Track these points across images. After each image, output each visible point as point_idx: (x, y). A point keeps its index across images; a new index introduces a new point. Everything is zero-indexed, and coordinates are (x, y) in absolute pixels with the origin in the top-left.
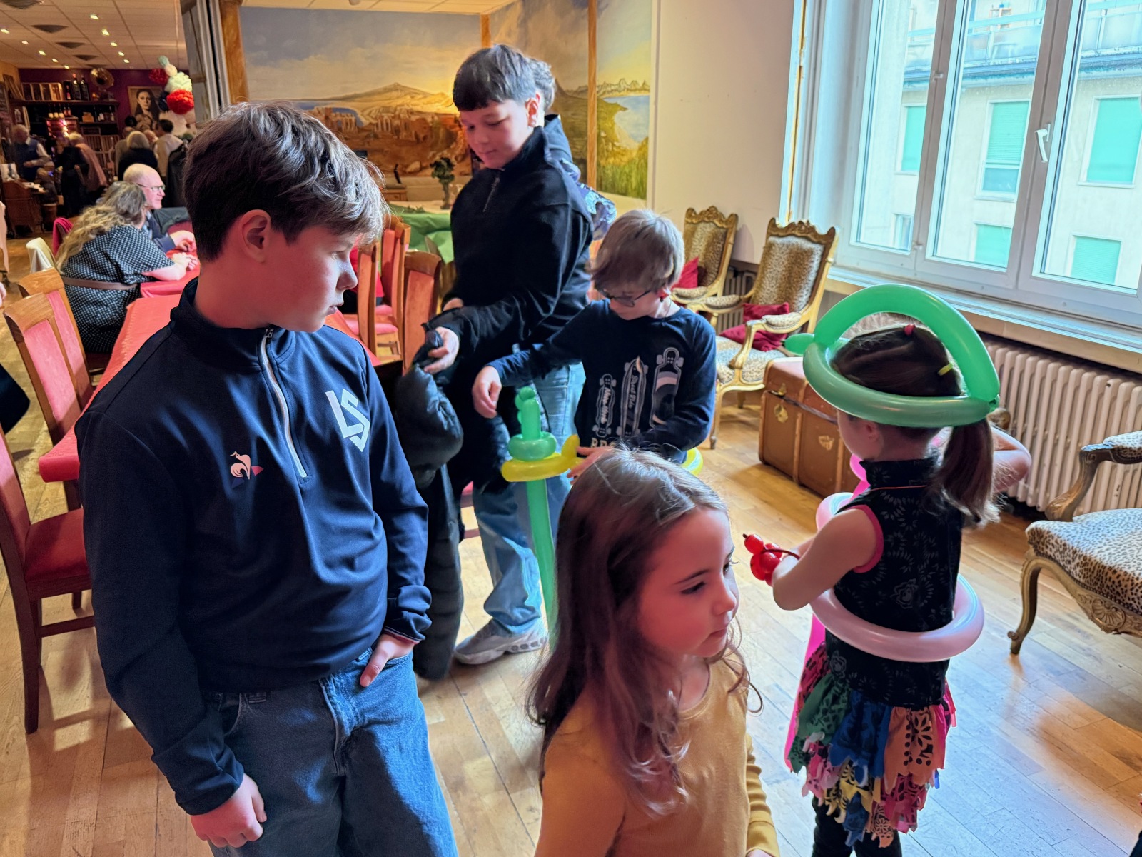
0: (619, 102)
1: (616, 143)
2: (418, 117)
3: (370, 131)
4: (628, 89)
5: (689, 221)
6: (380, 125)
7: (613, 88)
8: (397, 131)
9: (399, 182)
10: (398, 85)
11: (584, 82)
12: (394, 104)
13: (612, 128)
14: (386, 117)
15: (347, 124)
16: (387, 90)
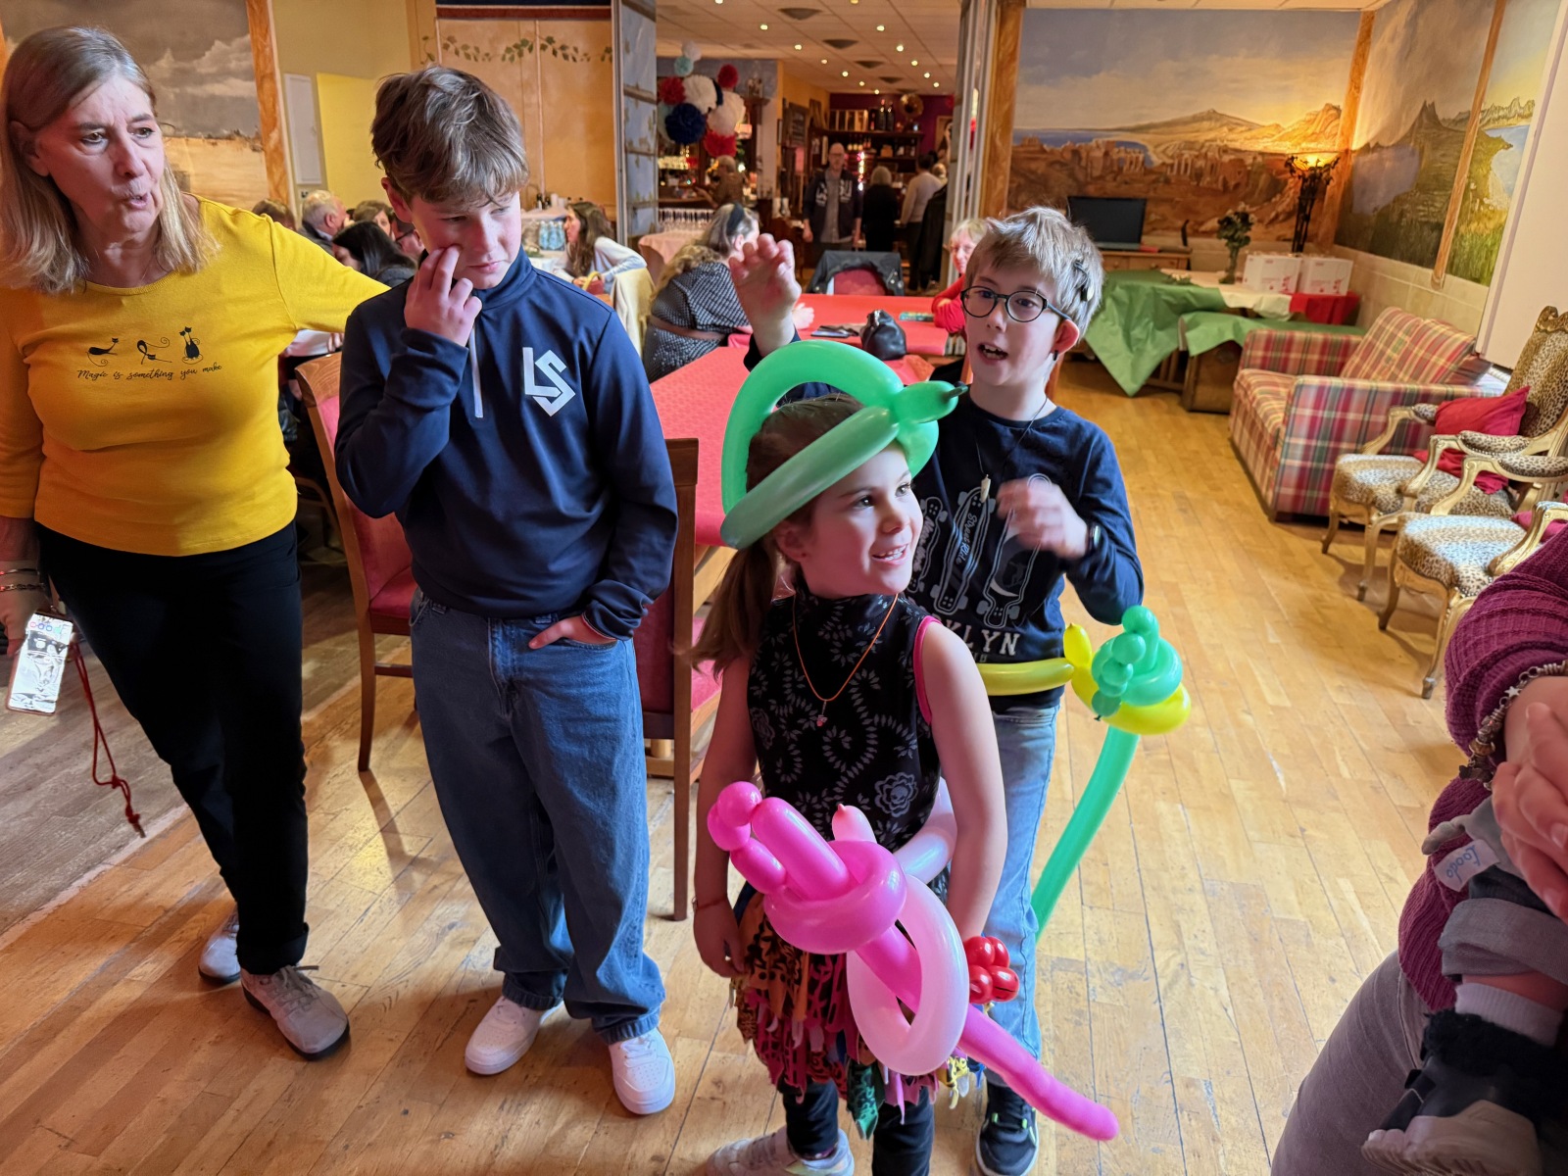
0: (1505, 135)
1: (1486, 201)
2: (1232, 157)
3: (1160, 173)
4: (1519, 115)
5: (1542, 328)
6: (1176, 167)
7: (1501, 113)
8: (1198, 175)
9: (1185, 243)
10: (1214, 112)
11: (1467, 105)
12: (1202, 137)
13: (1486, 177)
14: (1186, 156)
15: (1131, 163)
16: (1196, 119)
